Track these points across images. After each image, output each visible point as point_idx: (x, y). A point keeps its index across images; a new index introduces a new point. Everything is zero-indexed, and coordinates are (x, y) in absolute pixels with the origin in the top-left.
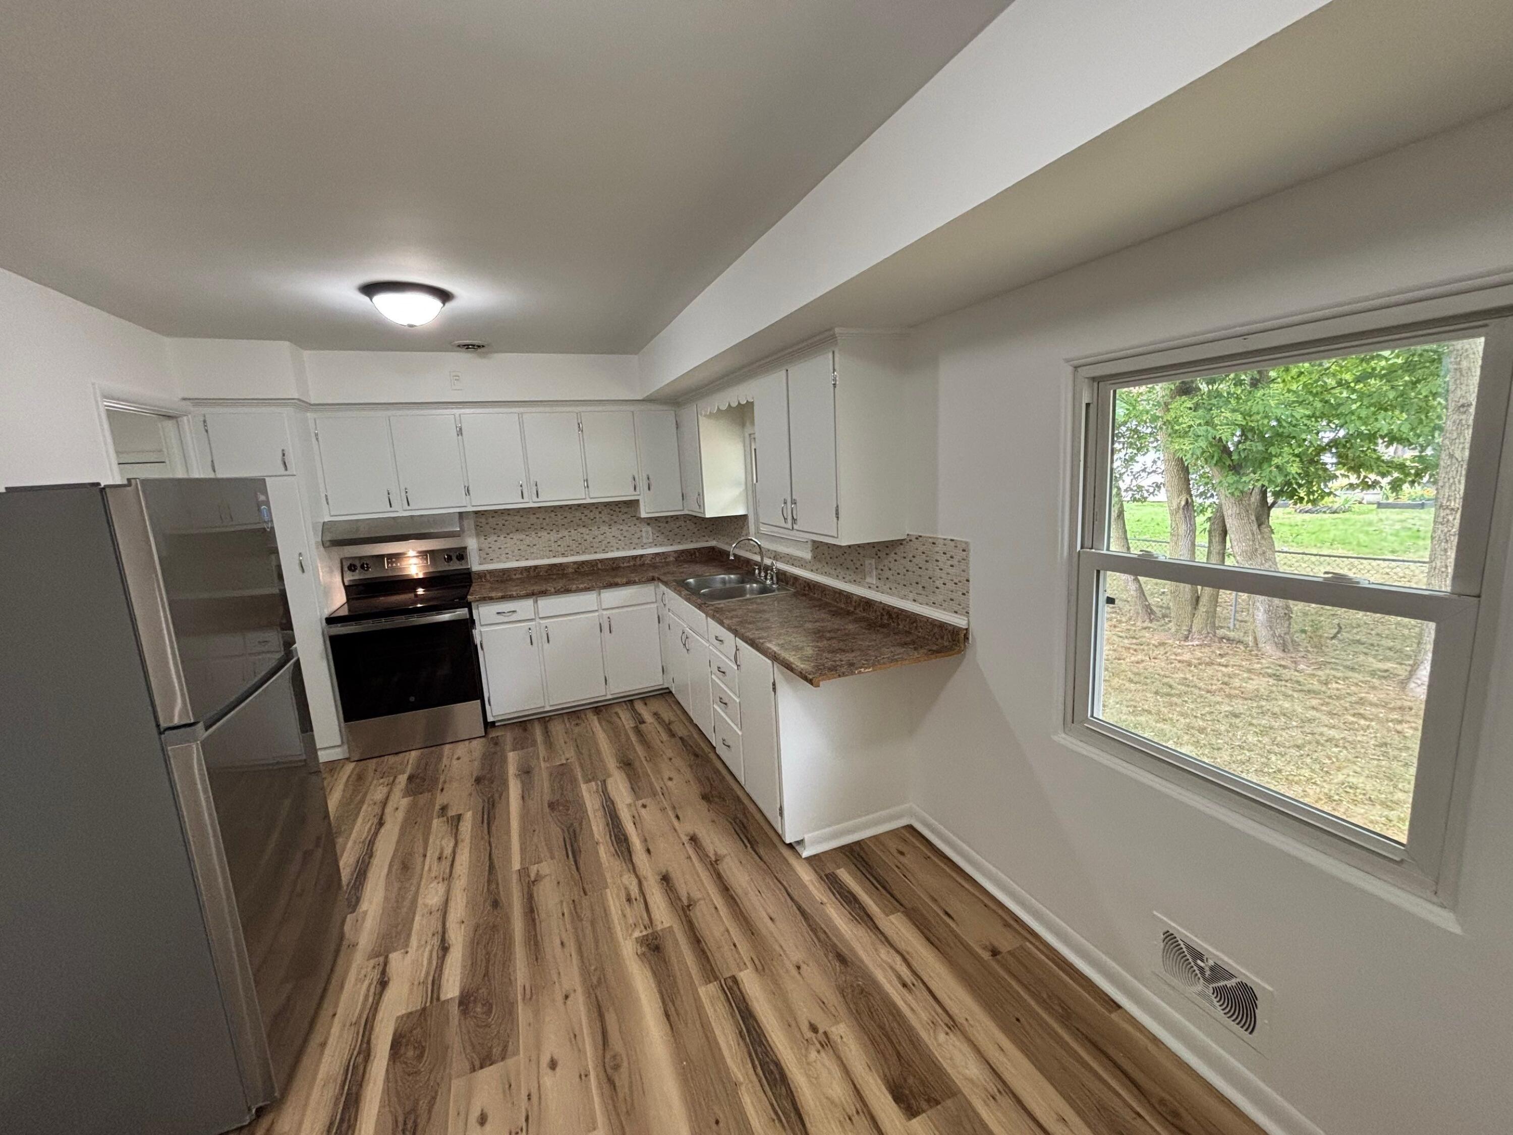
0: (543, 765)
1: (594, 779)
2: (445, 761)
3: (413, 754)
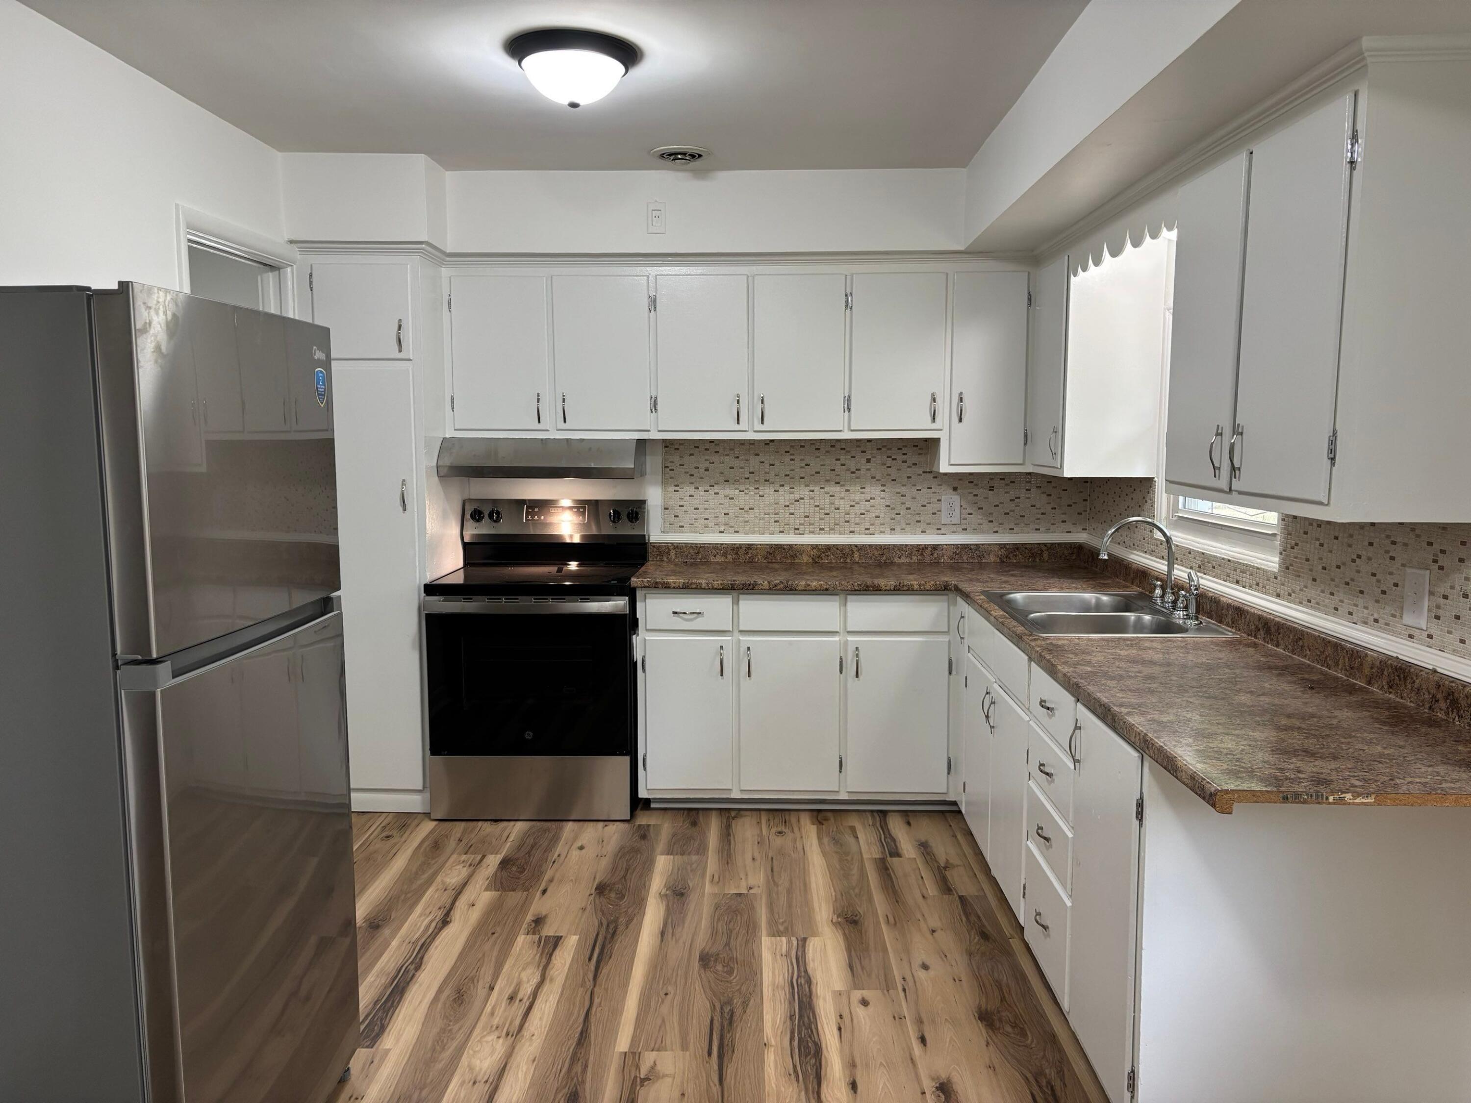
0: (708, 888)
1: (787, 931)
2: (560, 848)
3: (518, 828)
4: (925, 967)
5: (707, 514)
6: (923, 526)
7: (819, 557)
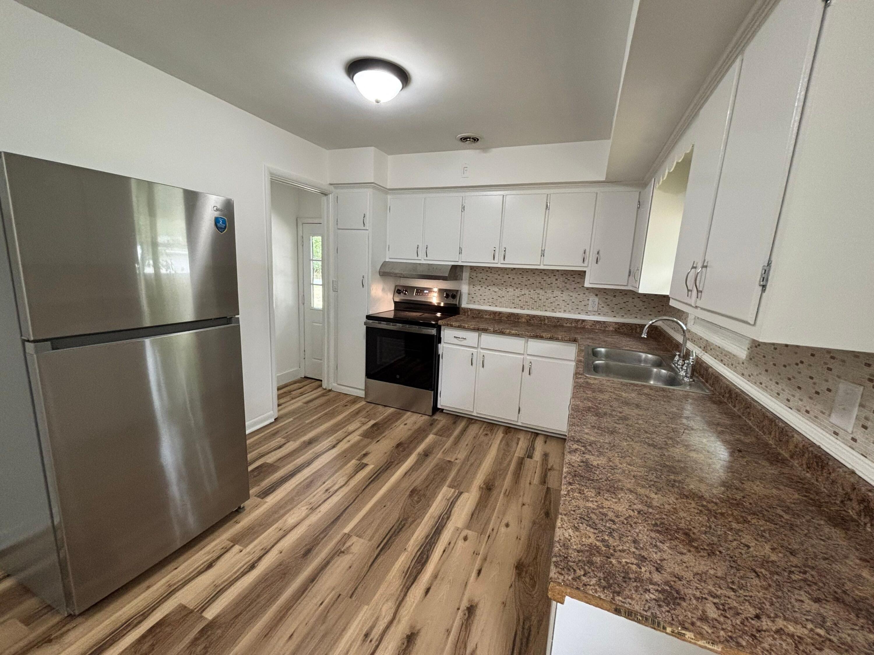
0: (440, 455)
1: (457, 486)
2: (398, 422)
3: (391, 410)
4: (507, 525)
5: (485, 298)
6: (579, 311)
7: (530, 320)
